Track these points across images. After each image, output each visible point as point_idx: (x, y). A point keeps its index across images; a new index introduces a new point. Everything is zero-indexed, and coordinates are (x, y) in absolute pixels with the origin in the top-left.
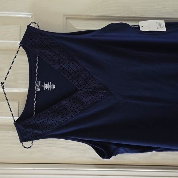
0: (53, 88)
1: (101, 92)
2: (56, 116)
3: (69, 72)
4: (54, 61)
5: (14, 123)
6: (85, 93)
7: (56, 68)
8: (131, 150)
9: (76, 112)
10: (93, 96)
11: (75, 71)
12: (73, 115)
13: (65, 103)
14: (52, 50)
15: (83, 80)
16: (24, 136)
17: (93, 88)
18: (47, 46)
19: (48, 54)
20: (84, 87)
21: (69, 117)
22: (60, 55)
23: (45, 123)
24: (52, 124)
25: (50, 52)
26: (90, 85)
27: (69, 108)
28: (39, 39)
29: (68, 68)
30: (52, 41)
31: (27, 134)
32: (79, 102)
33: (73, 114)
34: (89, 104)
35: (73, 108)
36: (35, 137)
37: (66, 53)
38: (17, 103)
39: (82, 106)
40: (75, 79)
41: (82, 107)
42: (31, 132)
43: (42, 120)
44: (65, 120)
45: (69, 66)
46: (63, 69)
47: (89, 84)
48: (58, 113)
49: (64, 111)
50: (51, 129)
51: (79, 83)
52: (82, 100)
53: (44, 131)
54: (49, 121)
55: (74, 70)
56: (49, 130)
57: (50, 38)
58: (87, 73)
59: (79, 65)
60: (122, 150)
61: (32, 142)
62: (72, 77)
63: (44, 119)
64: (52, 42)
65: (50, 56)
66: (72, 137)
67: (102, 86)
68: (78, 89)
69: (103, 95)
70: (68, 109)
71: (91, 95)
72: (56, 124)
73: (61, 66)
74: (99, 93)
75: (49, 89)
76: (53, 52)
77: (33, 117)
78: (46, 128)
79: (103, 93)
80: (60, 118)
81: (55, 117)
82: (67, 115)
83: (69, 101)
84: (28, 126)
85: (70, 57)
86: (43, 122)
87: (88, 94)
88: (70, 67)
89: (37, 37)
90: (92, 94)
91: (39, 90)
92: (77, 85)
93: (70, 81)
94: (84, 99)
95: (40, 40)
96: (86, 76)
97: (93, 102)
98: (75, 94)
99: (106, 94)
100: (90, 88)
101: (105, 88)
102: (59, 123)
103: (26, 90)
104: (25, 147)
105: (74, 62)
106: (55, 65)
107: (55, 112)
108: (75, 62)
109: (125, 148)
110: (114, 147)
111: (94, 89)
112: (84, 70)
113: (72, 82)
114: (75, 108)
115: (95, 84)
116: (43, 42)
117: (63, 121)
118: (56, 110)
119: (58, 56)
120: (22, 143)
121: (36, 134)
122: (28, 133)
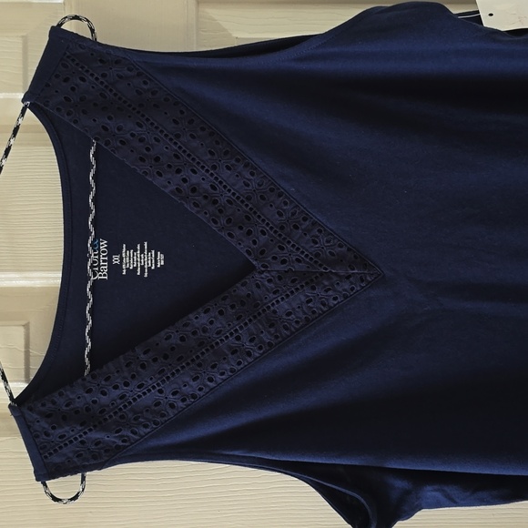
0: (156, 264)
1: (342, 272)
2: (173, 374)
3: (215, 202)
4: (157, 159)
5: (10, 406)
6: (280, 278)
7: (166, 187)
8: (468, 494)
9: (249, 354)
10: (313, 288)
11: (238, 198)
12: (237, 368)
13: (204, 321)
14: (148, 120)
15: (271, 228)
16: (50, 454)
17: (311, 259)
18: (130, 106)
19: (133, 135)
20: (274, 258)
21: (222, 374)
22: (178, 136)
23: (130, 403)
24: (158, 404)
25: (141, 126)
26: (298, 249)
27: (222, 340)
28: (97, 79)
29: (214, 188)
30: (145, 83)
31: (61, 448)
32: (259, 314)
33: (239, 363)
34: (297, 322)
35: (238, 338)
36: (94, 457)
37: (203, 129)
38: (22, 330)
39: (272, 330)
40: (241, 228)
41: (269, 332)
42: (76, 439)
43: (118, 392)
44: (206, 386)
45: (216, 178)
46: (194, 190)
47: (293, 246)
48: (179, 359)
49: (203, 353)
50: (156, 423)
51: (255, 242)
52: (269, 307)
53: (126, 432)
54: (144, 394)
55: (234, 194)
56: (148, 430)
57: (139, 75)
58: (286, 204)
59: (252, 174)
60: (434, 493)
61: (83, 479)
62: (229, 221)
63: (126, 384)
64: (145, 87)
65: (141, 140)
66: (236, 453)
67: (344, 249)
68: (254, 267)
69: (352, 283)
70: (217, 343)
71: (302, 286)
72: (172, 406)
73: (185, 180)
74: (335, 279)
75: (142, 267)
76: (152, 124)
77: (84, 380)
78: (135, 419)
79: (348, 277)
80: (187, 379)
81: (168, 378)
82: (214, 367)
83: (221, 313)
84: (64, 418)
85: (217, 143)
86: (121, 398)
87: (293, 281)
88: (221, 182)
89: (87, 71)
90: (307, 283)
91: (103, 274)
92: (247, 251)
93: (223, 234)
94: (278, 302)
95: (102, 83)
96: (280, 215)
97: (314, 312)
98: (243, 285)
99: (362, 281)
100: (298, 260)
101: (355, 256)
102: (183, 400)
103: (54, 279)
104: (55, 499)
105: (233, 162)
106: (160, 175)
107: (166, 357)
108: (238, 160)
109: (446, 488)
110: (400, 484)
111: (316, 262)
112: (272, 190)
113: (228, 238)
114: (245, 339)
115: (316, 243)
116: (111, 90)
117: (200, 389)
118: (173, 349)
119: (171, 140)
120: (45, 485)
121: (96, 445)
122: (66, 445)
